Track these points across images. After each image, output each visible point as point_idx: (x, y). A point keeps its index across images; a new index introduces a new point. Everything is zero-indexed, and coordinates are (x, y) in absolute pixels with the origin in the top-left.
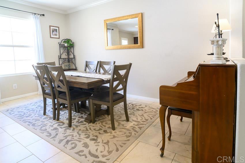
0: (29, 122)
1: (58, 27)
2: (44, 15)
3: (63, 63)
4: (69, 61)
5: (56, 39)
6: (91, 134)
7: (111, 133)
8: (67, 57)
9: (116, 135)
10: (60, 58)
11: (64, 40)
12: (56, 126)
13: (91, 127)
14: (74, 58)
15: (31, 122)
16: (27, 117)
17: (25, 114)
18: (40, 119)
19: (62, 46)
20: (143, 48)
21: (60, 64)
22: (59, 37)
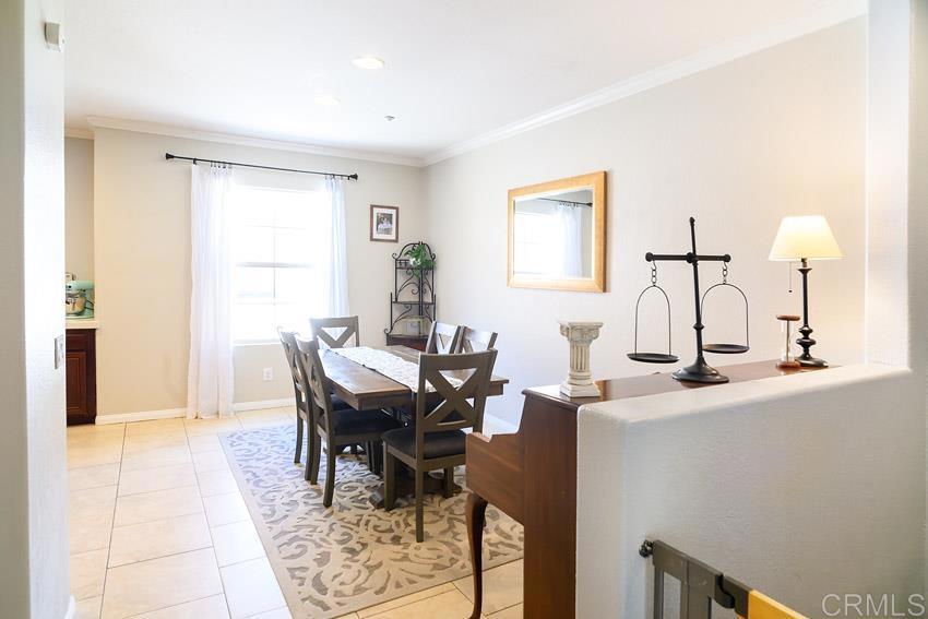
0: (254, 474)
1: (397, 209)
2: (355, 177)
3: (404, 316)
4: (421, 312)
5: (389, 244)
6: (355, 537)
7: (406, 546)
8: (415, 299)
9: (411, 557)
10: (394, 301)
11: (410, 248)
12: (298, 497)
13: (374, 521)
14: (433, 303)
15: (257, 474)
16: (258, 460)
17: (259, 450)
18: (280, 471)
19: (403, 265)
20: (605, 290)
21: (394, 320)
22: (397, 237)
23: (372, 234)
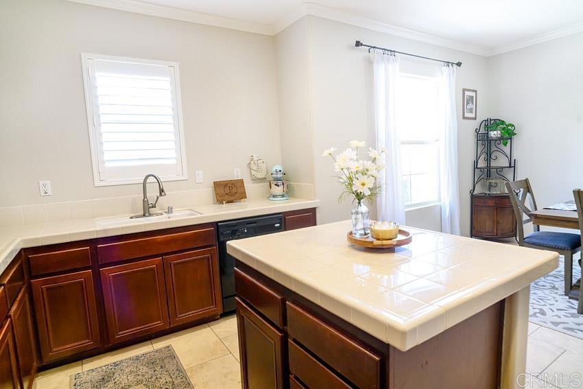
1: (476, 91)
2: (459, 64)
3: (480, 179)
5: (472, 121)
8: (486, 164)
10: (476, 167)
14: (513, 166)
19: (481, 138)
21: (475, 183)
22: (476, 116)
23: (464, 113)
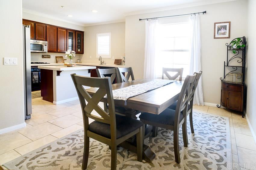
1: (229, 23)
2: (205, 12)
3: (232, 72)
5: (224, 39)
8: (239, 65)
10: (227, 65)
21: (225, 75)
22: (229, 36)
23: (215, 35)
